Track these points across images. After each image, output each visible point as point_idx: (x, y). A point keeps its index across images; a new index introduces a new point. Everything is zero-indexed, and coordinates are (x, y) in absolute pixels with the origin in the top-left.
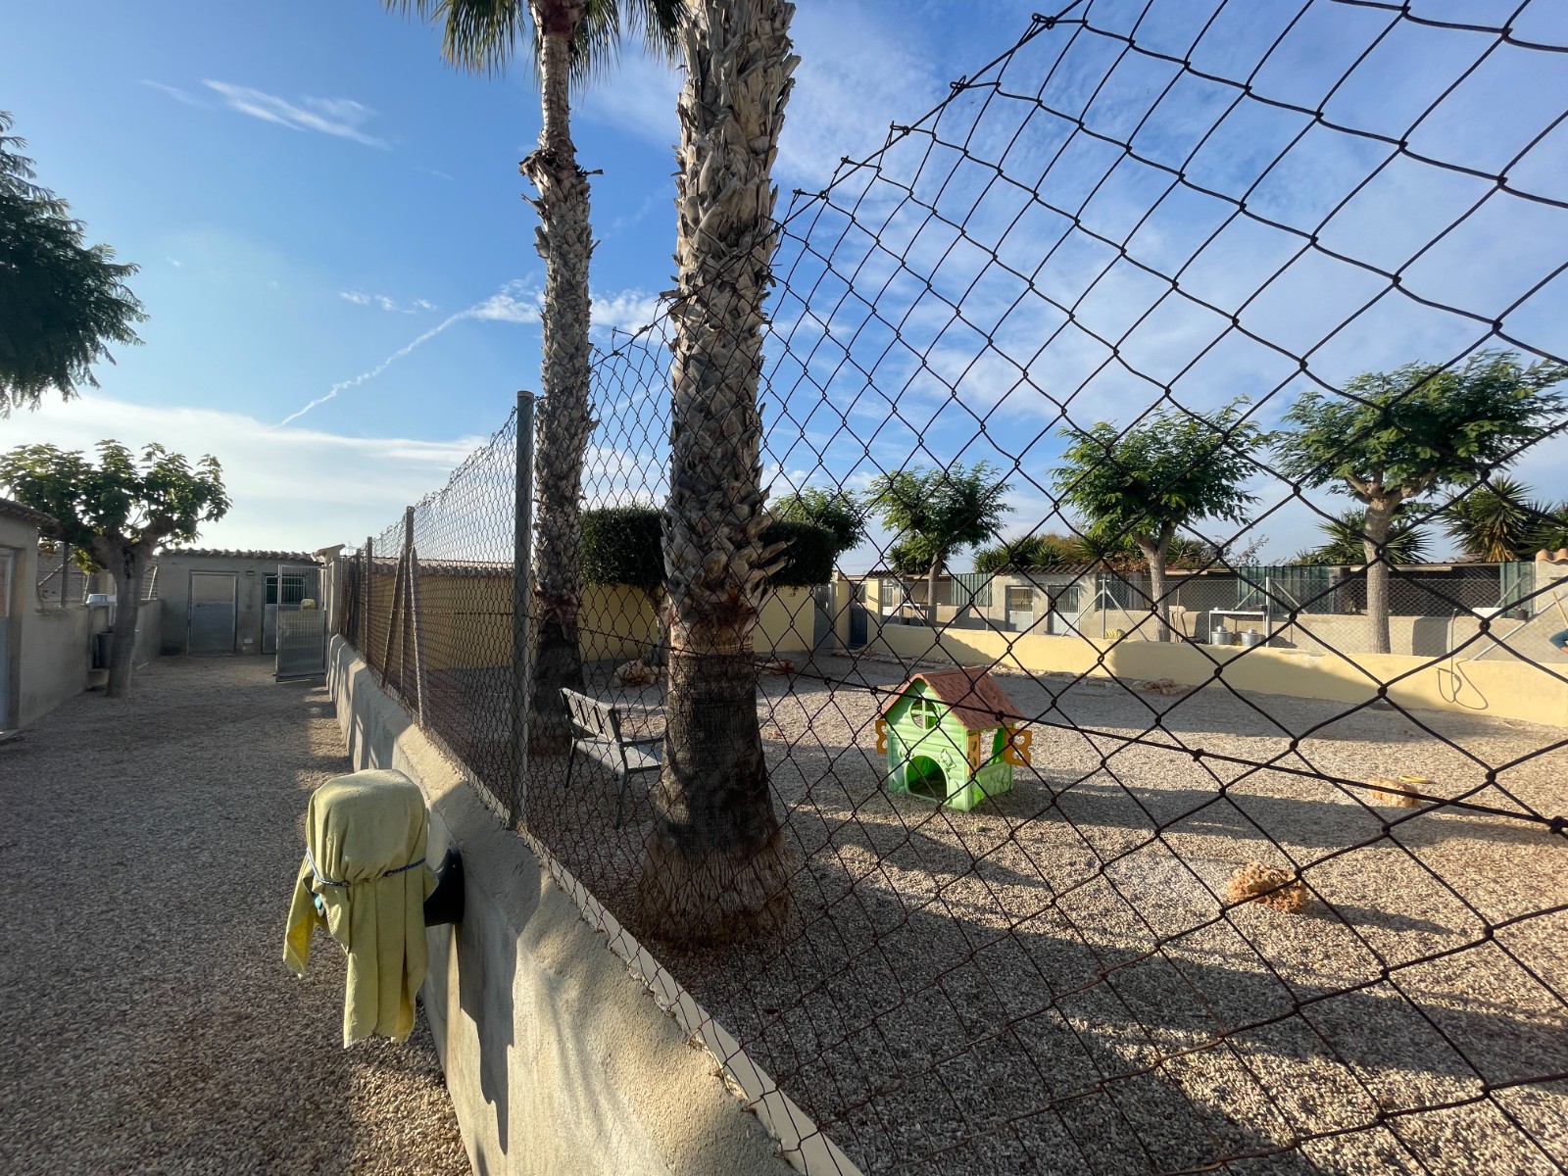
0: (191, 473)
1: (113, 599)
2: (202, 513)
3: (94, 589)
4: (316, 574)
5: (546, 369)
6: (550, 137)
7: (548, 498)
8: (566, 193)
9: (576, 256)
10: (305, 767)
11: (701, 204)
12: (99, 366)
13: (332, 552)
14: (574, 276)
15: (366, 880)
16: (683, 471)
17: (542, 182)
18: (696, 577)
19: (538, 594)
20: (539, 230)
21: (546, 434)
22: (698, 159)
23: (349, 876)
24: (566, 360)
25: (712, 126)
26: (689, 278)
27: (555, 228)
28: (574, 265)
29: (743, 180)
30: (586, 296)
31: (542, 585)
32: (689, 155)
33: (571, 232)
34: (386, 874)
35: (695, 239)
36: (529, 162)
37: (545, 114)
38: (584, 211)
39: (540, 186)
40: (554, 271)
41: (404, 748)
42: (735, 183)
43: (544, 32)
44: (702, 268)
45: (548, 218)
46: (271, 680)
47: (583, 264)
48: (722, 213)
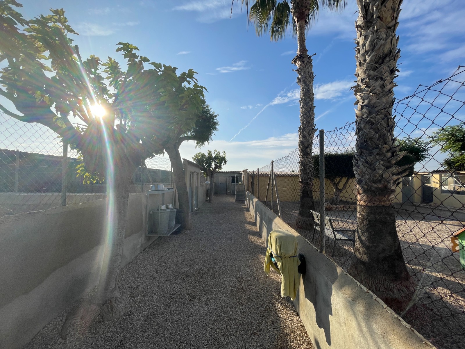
0: (221, 155)
1: (209, 182)
2: (223, 164)
3: (206, 181)
4: (241, 177)
5: (301, 117)
6: (300, 50)
7: (303, 154)
8: (305, 64)
9: (309, 82)
10: (246, 223)
11: (367, 54)
12: (213, 136)
13: (245, 171)
14: (309, 88)
15: (286, 257)
16: (361, 144)
17: (298, 64)
18: (369, 179)
19: (300, 182)
20: (298, 78)
21: (302, 135)
22: (365, 40)
23: (282, 256)
24: (307, 113)
25: (370, 27)
26: (362, 80)
27: (302, 75)
28: (309, 85)
29: (385, 40)
30: (312, 92)
31: (302, 179)
32: (361, 41)
33: (308, 75)
34: (290, 257)
35: (365, 67)
36: (294, 60)
37: (298, 44)
38: (311, 68)
39: (298, 65)
40: (303, 88)
41: (277, 223)
42: (382, 42)
43: (298, 22)
44: (369, 76)
45: (300, 73)
46: (234, 201)
47: (311, 83)
48: (376, 55)
